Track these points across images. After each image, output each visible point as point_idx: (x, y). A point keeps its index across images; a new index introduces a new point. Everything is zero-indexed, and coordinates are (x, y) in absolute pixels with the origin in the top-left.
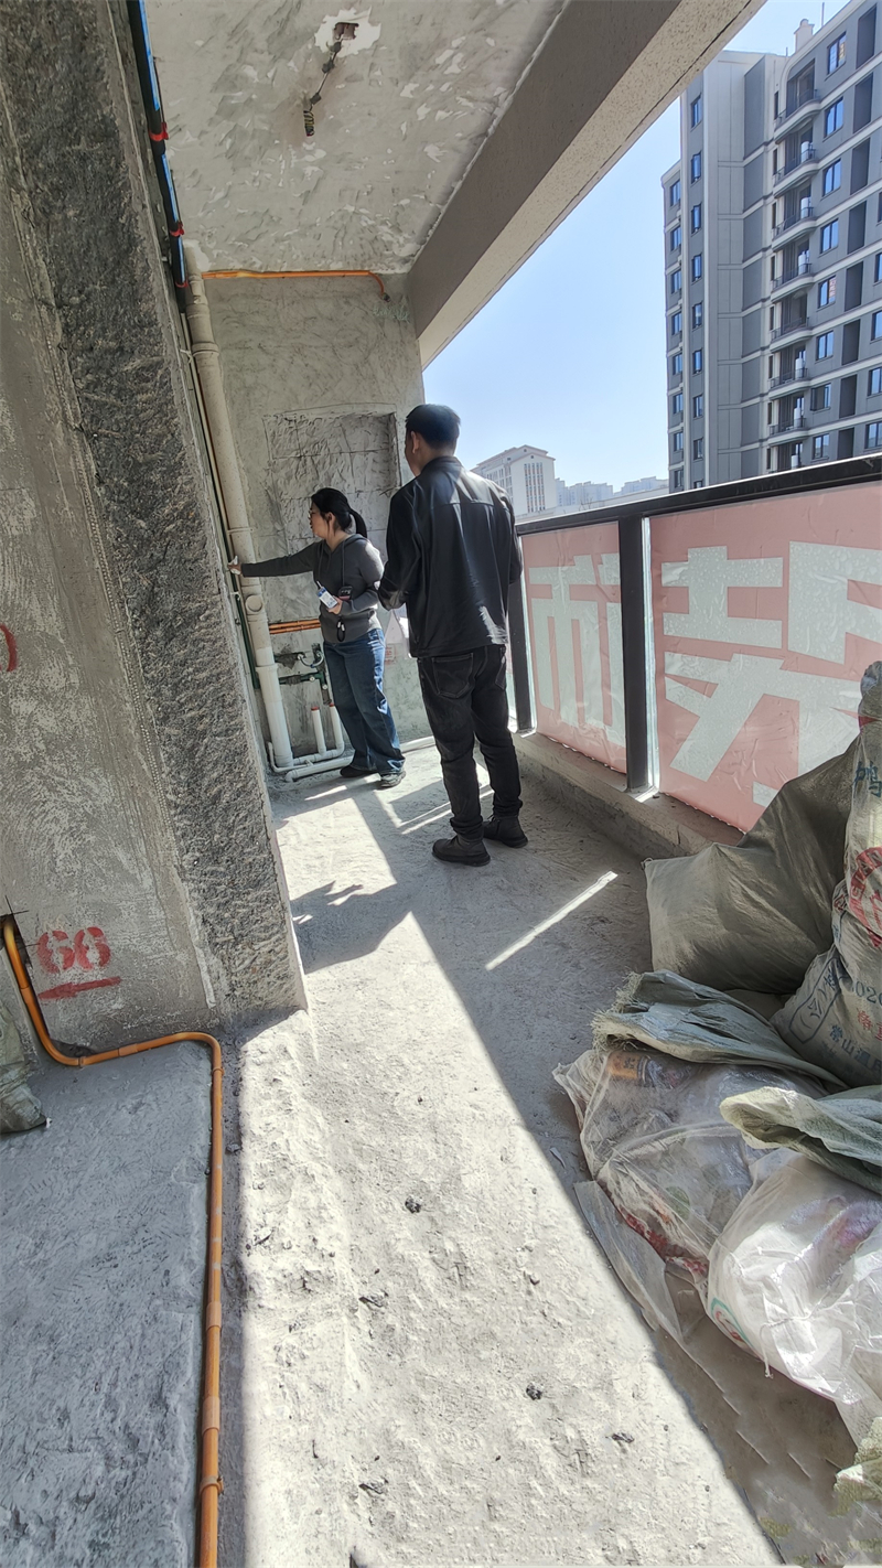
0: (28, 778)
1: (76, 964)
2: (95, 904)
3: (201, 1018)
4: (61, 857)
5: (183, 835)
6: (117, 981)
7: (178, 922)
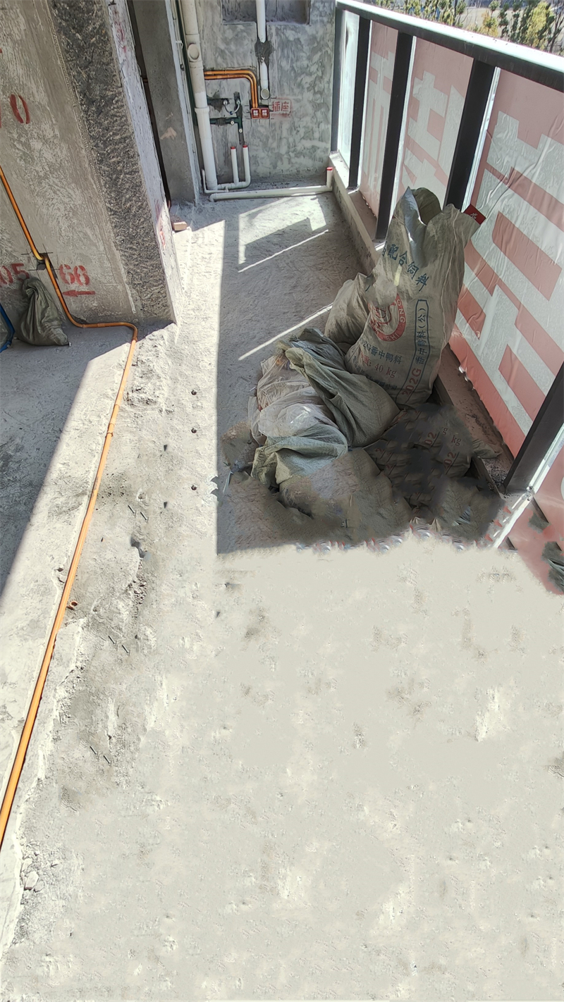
0: (43, 184)
1: (76, 282)
2: (80, 254)
3: (131, 317)
4: (63, 228)
5: (115, 226)
6: (94, 293)
7: (116, 269)
